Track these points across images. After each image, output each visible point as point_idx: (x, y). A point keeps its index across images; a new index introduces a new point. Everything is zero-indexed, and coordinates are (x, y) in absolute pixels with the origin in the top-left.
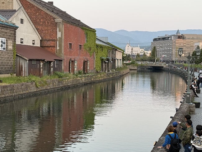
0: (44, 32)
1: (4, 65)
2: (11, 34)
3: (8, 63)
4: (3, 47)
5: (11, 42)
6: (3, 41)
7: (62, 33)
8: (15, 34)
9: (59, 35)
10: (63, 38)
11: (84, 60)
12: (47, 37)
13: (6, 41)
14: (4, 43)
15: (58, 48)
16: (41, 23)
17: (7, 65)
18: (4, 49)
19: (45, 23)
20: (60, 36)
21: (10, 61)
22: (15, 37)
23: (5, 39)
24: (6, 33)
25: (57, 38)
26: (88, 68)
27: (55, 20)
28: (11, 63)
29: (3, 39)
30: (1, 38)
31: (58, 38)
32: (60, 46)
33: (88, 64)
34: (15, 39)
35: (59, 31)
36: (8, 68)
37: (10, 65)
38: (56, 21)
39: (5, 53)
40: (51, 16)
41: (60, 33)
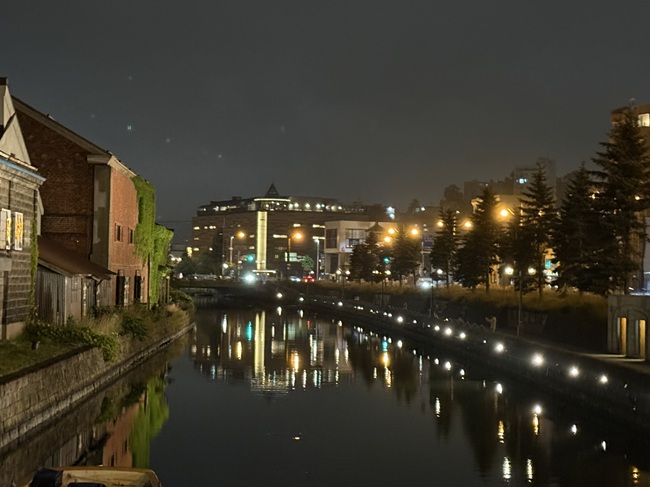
1: (16, 295)
2: (30, 199)
3: (23, 288)
5: (30, 223)
8: (35, 200)
9: (100, 201)
10: (111, 210)
11: (136, 275)
12: (61, 208)
13: (24, 220)
15: (96, 240)
17: (21, 296)
18: (20, 245)
19: (56, 165)
20: (103, 205)
21: (25, 280)
22: (36, 208)
23: (22, 215)
24: (22, 196)
25: (92, 210)
26: (141, 298)
27: (88, 156)
28: (27, 287)
29: (19, 214)
30: (16, 214)
31: (96, 209)
32: (103, 233)
33: (142, 285)
34: (35, 216)
35: (101, 190)
36: (22, 302)
37: (25, 295)
38: (89, 161)
39: (20, 257)
40: (75, 145)
41: (104, 195)
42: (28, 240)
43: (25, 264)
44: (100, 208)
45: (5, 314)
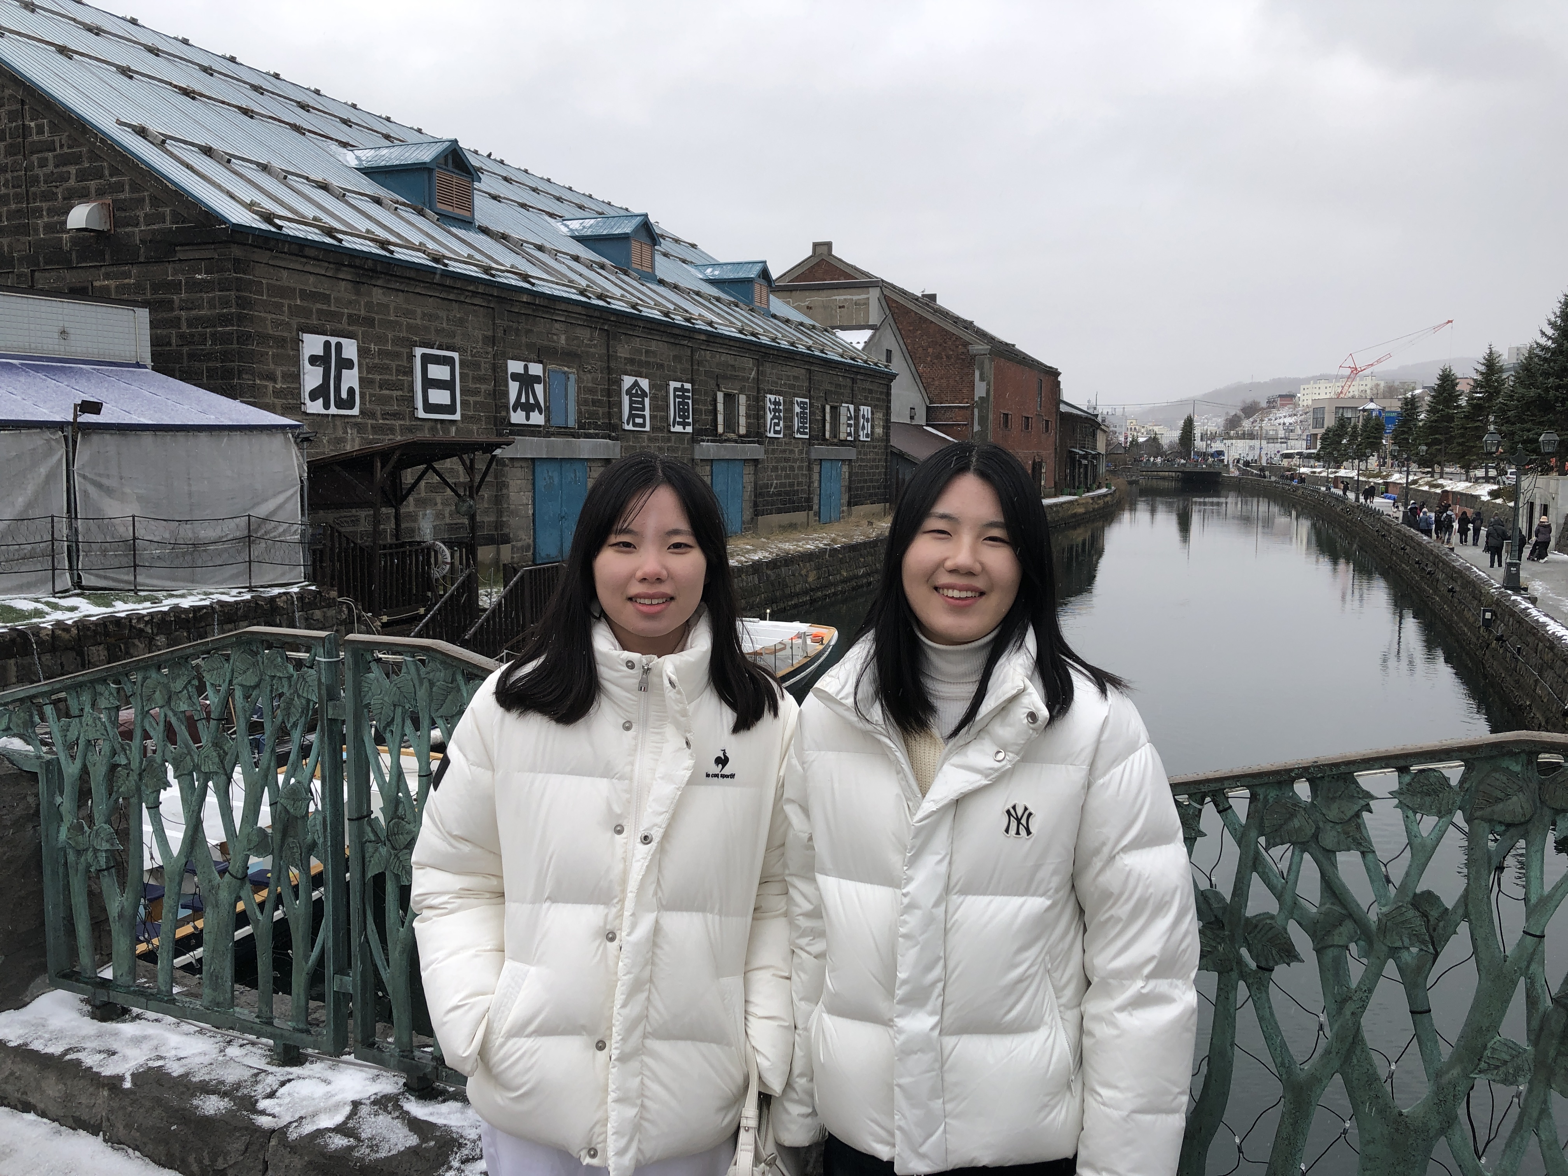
0: (937, 383)
1: (865, 481)
2: (881, 393)
3: (874, 474)
4: (865, 432)
5: (881, 415)
6: (866, 413)
7: (988, 384)
8: (888, 394)
9: (980, 390)
10: (991, 398)
11: (1034, 460)
12: (945, 399)
13: (872, 413)
14: (868, 422)
15: (976, 428)
16: (929, 359)
17: (872, 481)
18: (867, 436)
19: (942, 358)
20: (983, 395)
21: (877, 467)
22: (889, 401)
23: (869, 408)
24: (871, 391)
25: (973, 399)
26: (1043, 483)
27: (970, 347)
28: (880, 473)
29: (866, 408)
30: (862, 408)
31: (976, 399)
32: (983, 420)
33: (1043, 470)
34: (888, 408)
35: (982, 379)
36: (874, 487)
37: (877, 481)
38: (971, 353)
39: (868, 447)
40: (958, 338)
41: (985, 383)
42: (879, 431)
43: (877, 454)
44: (980, 398)
45: (850, 498)
